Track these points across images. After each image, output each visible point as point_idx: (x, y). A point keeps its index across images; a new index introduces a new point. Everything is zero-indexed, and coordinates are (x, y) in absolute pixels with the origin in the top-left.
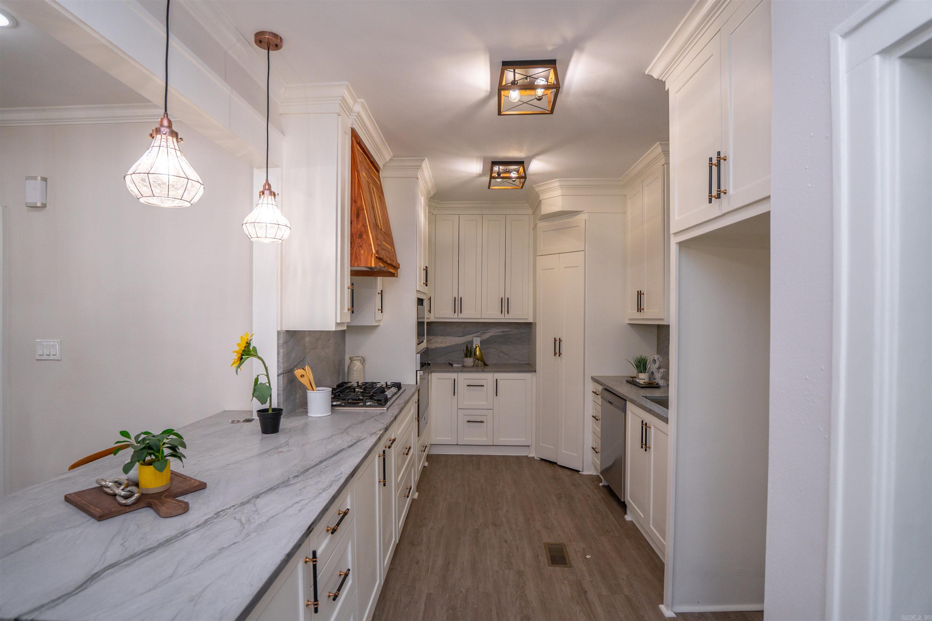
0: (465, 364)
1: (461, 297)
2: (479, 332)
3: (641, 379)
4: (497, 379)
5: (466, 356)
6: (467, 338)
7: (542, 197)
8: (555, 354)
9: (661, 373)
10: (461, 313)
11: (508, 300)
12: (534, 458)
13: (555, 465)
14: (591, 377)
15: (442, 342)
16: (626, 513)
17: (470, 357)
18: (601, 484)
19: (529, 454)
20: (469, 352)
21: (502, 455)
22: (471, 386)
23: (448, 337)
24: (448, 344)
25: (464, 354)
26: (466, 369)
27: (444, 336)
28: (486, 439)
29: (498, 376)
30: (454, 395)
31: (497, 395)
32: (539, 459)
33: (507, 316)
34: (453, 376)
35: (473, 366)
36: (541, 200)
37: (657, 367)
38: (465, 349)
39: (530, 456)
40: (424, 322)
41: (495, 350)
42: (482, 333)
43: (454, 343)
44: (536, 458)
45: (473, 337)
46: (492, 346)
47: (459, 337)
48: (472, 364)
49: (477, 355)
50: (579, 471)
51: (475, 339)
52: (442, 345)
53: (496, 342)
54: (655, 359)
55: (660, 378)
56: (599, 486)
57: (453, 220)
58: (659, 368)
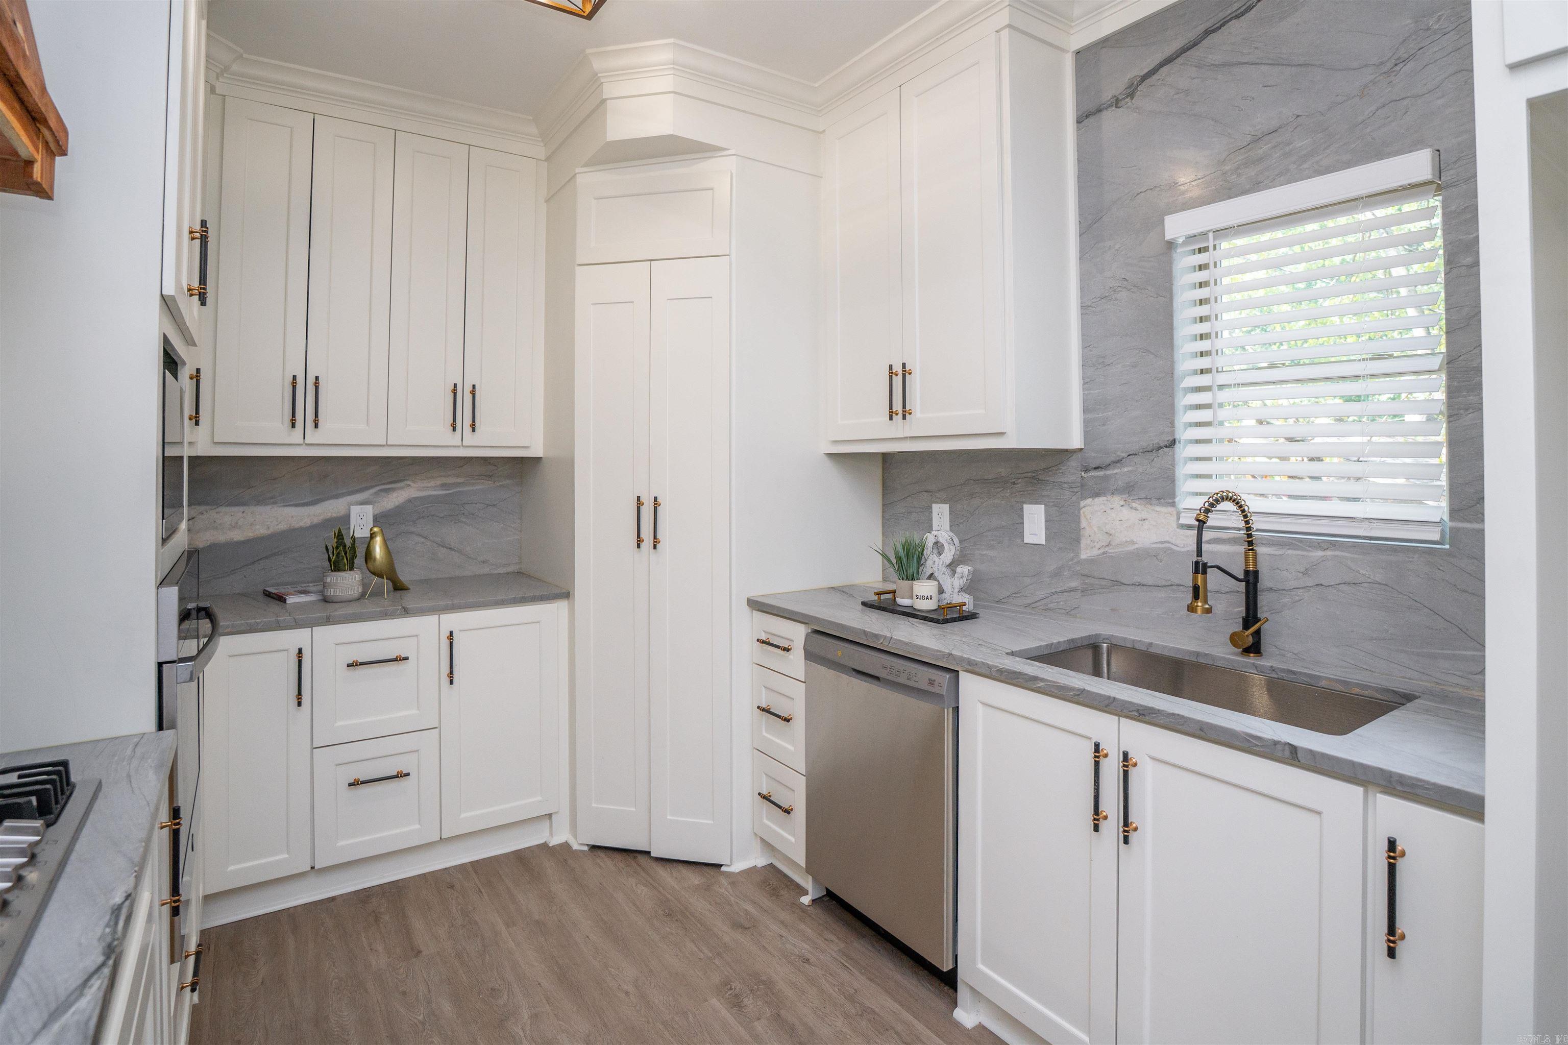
0: (333, 592)
1: (317, 378)
2: (372, 487)
3: (922, 598)
4: (451, 633)
5: (336, 567)
6: (331, 508)
7: (610, 90)
8: (639, 542)
9: (962, 577)
10: (316, 426)
11: (473, 393)
12: (566, 846)
13: (642, 859)
14: (748, 599)
15: (234, 527)
16: (955, 1004)
17: (351, 568)
18: (806, 900)
19: (551, 834)
20: (346, 554)
21: (471, 863)
22: (361, 664)
23: (259, 509)
24: (261, 531)
25: (330, 560)
26: (341, 611)
27: (244, 504)
28: (418, 826)
29: (452, 620)
30: (299, 704)
31: (451, 682)
32: (586, 848)
33: (470, 438)
34: (298, 637)
35: (362, 596)
36: (604, 101)
37: (948, 562)
38: (333, 543)
39: (554, 841)
40: (182, 457)
41: (423, 540)
42: (380, 490)
43: (283, 527)
44: (575, 847)
45: (350, 504)
46: (413, 529)
47: (296, 505)
48: (359, 590)
49: (375, 559)
50: (721, 866)
51: (355, 510)
52: (237, 536)
53: (423, 517)
54: (941, 540)
55: (956, 590)
56: (801, 906)
57: (292, 128)
58: (952, 566)
